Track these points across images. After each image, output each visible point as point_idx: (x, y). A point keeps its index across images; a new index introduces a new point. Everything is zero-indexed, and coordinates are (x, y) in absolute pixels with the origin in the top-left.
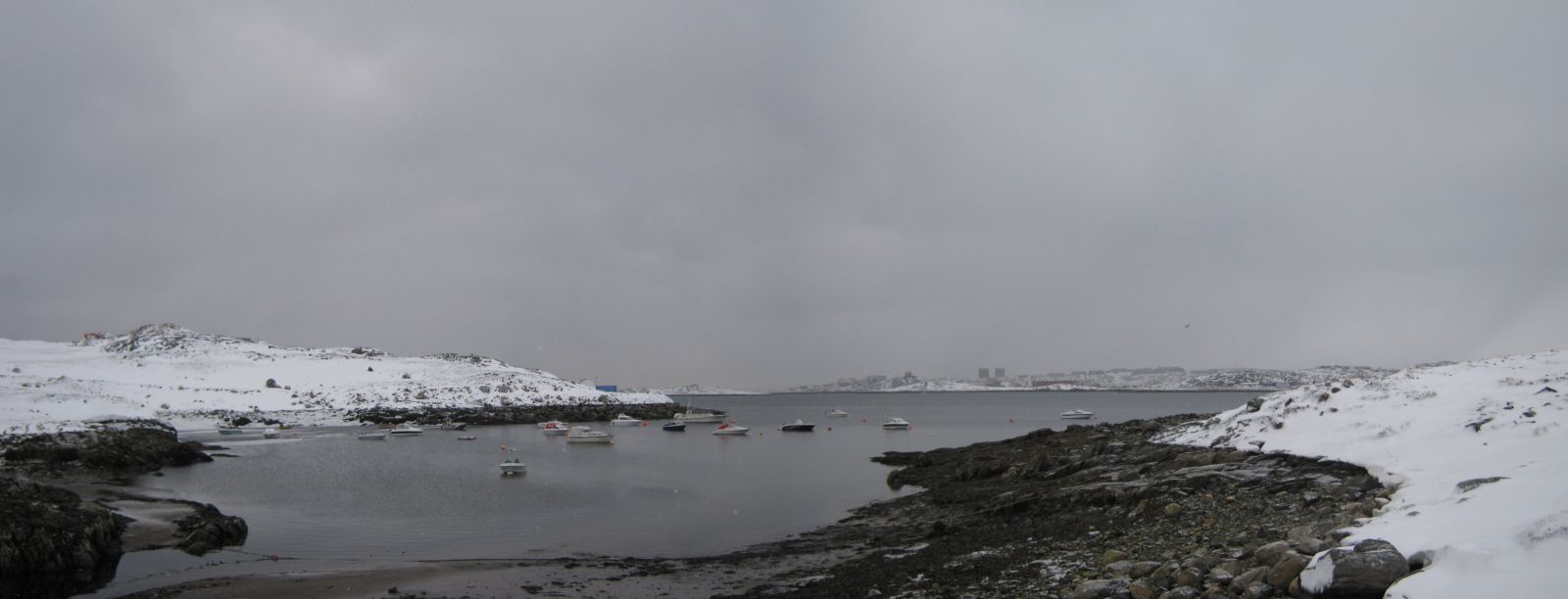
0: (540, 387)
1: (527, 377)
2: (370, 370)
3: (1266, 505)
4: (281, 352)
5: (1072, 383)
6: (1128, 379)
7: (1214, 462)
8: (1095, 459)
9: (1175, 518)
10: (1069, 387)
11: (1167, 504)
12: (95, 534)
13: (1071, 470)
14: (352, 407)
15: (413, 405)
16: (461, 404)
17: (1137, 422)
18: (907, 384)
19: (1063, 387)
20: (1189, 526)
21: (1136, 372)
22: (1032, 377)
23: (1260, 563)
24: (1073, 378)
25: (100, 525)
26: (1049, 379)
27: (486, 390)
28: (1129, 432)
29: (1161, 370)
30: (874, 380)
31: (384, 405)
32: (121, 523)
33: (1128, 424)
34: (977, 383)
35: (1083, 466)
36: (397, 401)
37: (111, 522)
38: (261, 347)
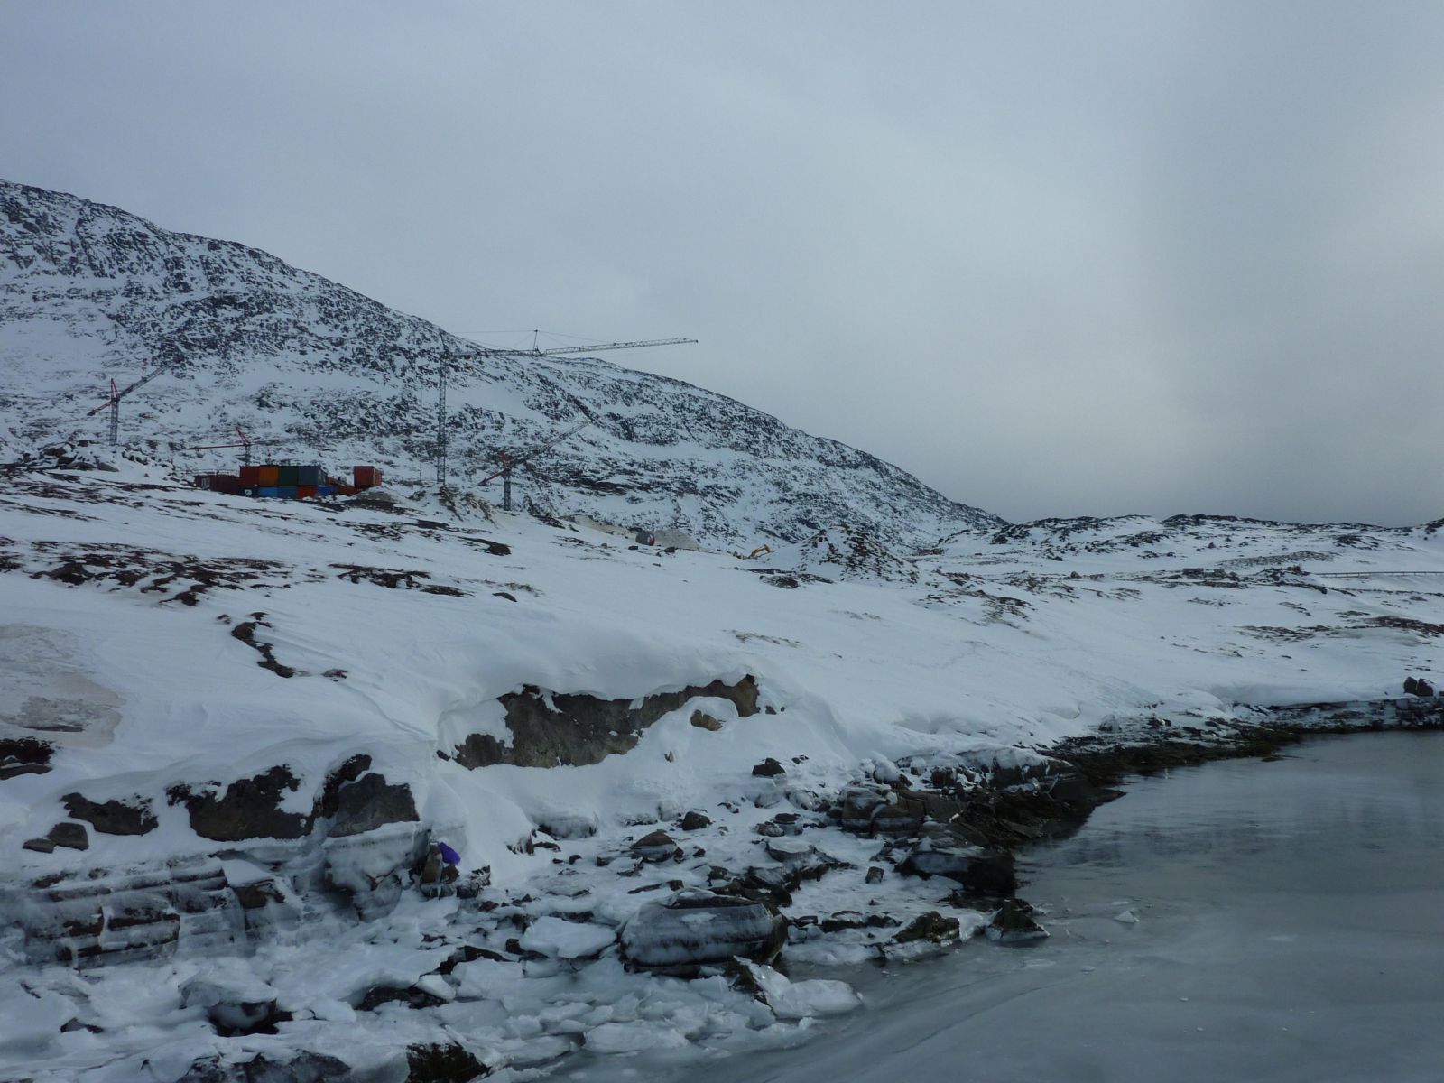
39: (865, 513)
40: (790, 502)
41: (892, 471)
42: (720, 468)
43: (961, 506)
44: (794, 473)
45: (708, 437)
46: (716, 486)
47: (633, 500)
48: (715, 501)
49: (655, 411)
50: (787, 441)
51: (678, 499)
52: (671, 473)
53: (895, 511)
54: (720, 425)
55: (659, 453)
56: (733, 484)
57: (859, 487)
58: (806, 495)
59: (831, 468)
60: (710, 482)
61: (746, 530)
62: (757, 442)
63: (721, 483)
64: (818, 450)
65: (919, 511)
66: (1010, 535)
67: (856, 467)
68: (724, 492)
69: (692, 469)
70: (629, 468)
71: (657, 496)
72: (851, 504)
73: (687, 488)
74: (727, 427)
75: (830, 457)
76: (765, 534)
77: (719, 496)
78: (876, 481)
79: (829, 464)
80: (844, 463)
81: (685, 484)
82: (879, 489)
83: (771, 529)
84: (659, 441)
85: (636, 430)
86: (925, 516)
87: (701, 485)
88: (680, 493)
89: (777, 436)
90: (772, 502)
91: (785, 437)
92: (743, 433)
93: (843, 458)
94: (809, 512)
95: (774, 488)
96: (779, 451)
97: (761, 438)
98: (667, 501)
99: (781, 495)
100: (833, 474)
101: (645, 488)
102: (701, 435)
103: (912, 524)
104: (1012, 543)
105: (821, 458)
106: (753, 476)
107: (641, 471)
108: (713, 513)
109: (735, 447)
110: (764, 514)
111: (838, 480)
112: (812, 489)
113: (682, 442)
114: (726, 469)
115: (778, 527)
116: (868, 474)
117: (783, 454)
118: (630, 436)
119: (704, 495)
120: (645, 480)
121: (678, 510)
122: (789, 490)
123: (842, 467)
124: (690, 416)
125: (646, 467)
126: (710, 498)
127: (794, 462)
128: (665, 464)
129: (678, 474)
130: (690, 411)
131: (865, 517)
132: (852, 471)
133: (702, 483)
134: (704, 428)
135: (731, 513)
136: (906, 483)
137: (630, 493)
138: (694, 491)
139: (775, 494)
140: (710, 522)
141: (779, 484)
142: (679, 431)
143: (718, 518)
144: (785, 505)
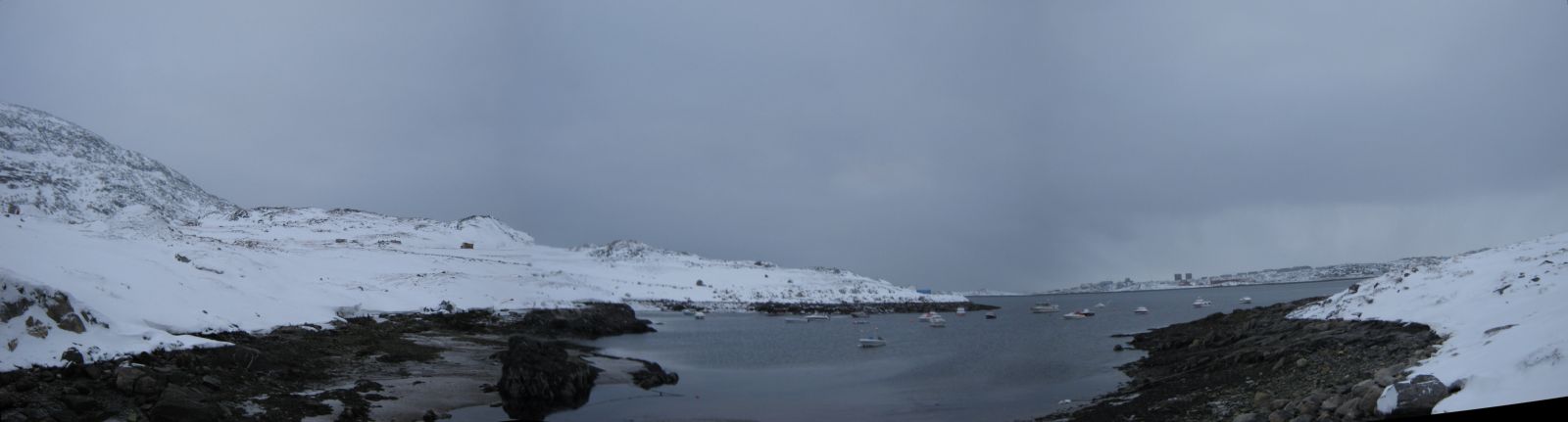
0: (879, 290)
1: (870, 283)
2: (766, 276)
3: (1363, 355)
4: (706, 262)
5: (1237, 281)
6: (1274, 276)
7: (1329, 329)
8: (1251, 332)
9: (1303, 369)
10: (1236, 284)
11: (1299, 358)
12: (577, 379)
13: (1234, 340)
14: (754, 301)
15: (794, 300)
16: (826, 301)
17: (1280, 305)
18: (1127, 286)
19: (1232, 284)
20: (1313, 373)
21: (1279, 271)
22: (1211, 278)
23: (1355, 395)
24: (1238, 277)
25: (581, 374)
26: (1222, 279)
27: (843, 292)
28: (1274, 312)
29: (1296, 269)
30: (1104, 284)
31: (775, 300)
32: (594, 373)
33: (1274, 306)
34: (1174, 283)
35: (1242, 337)
36: (783, 297)
37: (588, 371)
38: (694, 259)
39: (156, 198)
40: (109, 190)
41: (173, 173)
42: (67, 169)
43: (214, 197)
44: (113, 172)
45: (60, 148)
46: (63, 179)
47: (12, 187)
48: (63, 188)
49: (26, 131)
50: (108, 152)
51: (40, 187)
52: (36, 170)
53: (174, 198)
54: (66, 141)
55: (29, 158)
56: (74, 178)
57: (154, 183)
58: (119, 186)
59: (135, 170)
60: (60, 176)
61: (82, 207)
62: (90, 152)
63: (67, 178)
64: (127, 158)
65: (188, 199)
66: (240, 215)
67: (151, 169)
68: (68, 183)
69: (49, 168)
70: (10, 166)
71: (27, 184)
72: (148, 193)
73: (46, 180)
74: (71, 142)
75: (135, 163)
76: (92, 210)
77: (65, 185)
78: (163, 178)
79: (134, 167)
80: (143, 168)
81: (44, 177)
82: (165, 184)
83: (97, 207)
84: (31, 151)
85: (15, 143)
86: (192, 202)
87: (54, 178)
88: (41, 183)
89: (103, 149)
90: (98, 190)
91: (107, 149)
92: (81, 147)
93: (143, 164)
94: (121, 196)
95: (99, 181)
96: (103, 158)
97: (93, 149)
98: (33, 188)
99: (104, 185)
100: (137, 173)
101: (20, 179)
102: (55, 147)
103: (185, 207)
104: (241, 221)
105: (129, 164)
106: (87, 173)
107: (18, 168)
108: (61, 196)
109: (76, 155)
110: (92, 198)
111: (139, 177)
112: (124, 183)
113: (43, 151)
114: (70, 169)
115: (101, 206)
116: (159, 175)
117: (107, 161)
118: (11, 147)
119: (55, 184)
120: (20, 174)
121: (39, 193)
122: (108, 182)
123: (143, 169)
124: (49, 135)
125: (21, 167)
126: (59, 186)
127: (113, 165)
128: (32, 164)
129: (40, 171)
130: (49, 131)
131: (155, 201)
132: (149, 173)
133: (55, 177)
134: (57, 142)
135: (73, 197)
136: (181, 181)
137: (9, 183)
138: (50, 182)
139: (100, 185)
140: (59, 201)
141: (102, 179)
142: (42, 144)
143: (64, 199)
144: (106, 192)
